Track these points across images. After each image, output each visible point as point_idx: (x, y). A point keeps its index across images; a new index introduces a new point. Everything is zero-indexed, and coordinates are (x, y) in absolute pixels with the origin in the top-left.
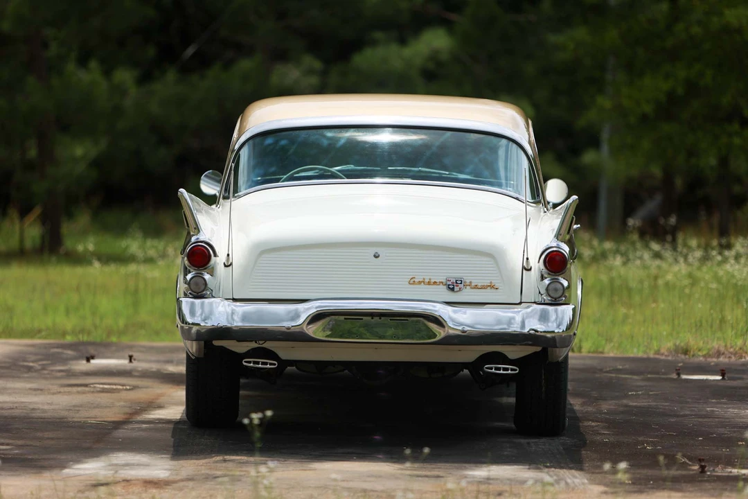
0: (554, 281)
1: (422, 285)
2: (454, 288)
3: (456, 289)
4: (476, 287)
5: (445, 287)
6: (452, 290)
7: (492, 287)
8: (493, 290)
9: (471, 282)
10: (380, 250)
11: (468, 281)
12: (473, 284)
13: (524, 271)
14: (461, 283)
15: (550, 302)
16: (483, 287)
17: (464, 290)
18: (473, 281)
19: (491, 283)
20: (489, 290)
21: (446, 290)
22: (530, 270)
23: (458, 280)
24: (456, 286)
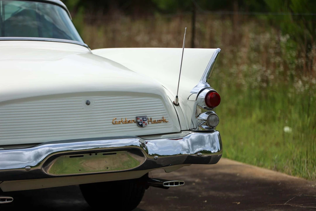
1: (122, 125)
2: (142, 124)
3: (144, 125)
4: (155, 122)
5: (135, 124)
6: (141, 126)
7: (164, 121)
8: (164, 124)
9: (151, 119)
10: (89, 98)
11: (149, 118)
12: (152, 120)
16: (159, 121)
17: (148, 125)
18: (152, 117)
19: (163, 118)
20: (162, 124)
21: (136, 127)
22: (178, 105)
23: (144, 118)
24: (143, 123)
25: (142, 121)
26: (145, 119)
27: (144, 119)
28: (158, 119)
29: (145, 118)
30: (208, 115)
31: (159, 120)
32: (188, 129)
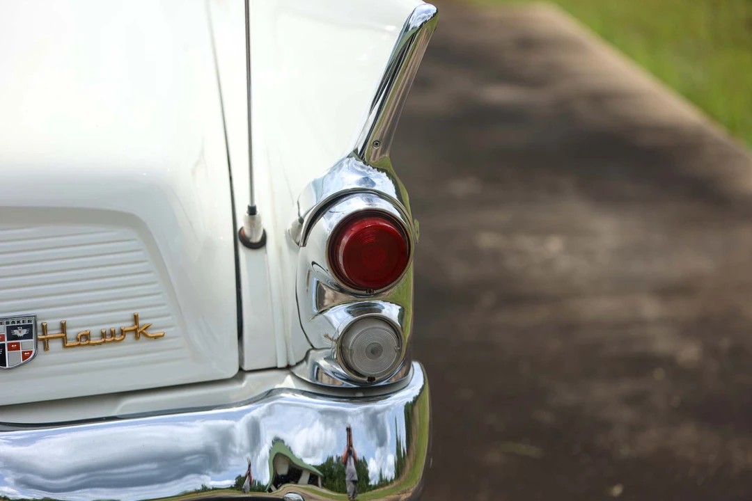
0: (365, 315)
3: (13, 357)
4: (84, 340)
7: (138, 331)
8: (144, 345)
9: (63, 327)
11: (53, 325)
12: (71, 333)
13: (243, 251)
14: (28, 336)
15: (340, 383)
16: (110, 337)
17: (43, 357)
18: (69, 321)
19: (135, 319)
22: (262, 243)
23: (15, 328)
24: (10, 349)
25: (6, 342)
26: (24, 332)
27: (16, 332)
28: (106, 328)
29: (24, 327)
30: (350, 319)
31: (112, 334)
32: (281, 364)
